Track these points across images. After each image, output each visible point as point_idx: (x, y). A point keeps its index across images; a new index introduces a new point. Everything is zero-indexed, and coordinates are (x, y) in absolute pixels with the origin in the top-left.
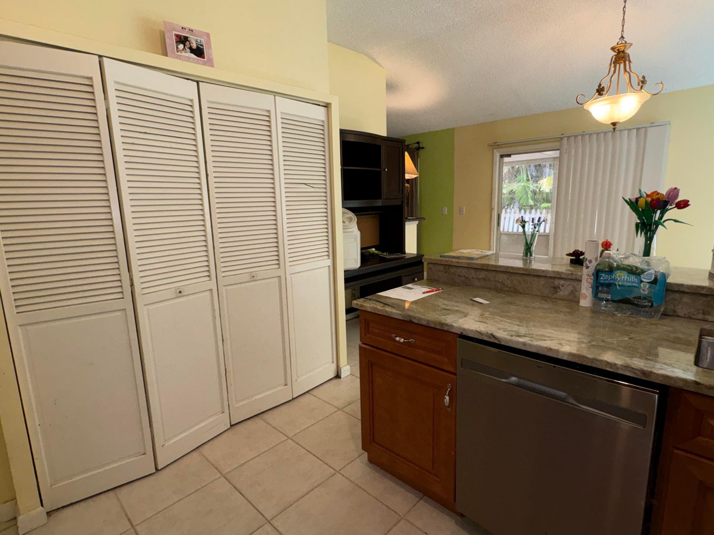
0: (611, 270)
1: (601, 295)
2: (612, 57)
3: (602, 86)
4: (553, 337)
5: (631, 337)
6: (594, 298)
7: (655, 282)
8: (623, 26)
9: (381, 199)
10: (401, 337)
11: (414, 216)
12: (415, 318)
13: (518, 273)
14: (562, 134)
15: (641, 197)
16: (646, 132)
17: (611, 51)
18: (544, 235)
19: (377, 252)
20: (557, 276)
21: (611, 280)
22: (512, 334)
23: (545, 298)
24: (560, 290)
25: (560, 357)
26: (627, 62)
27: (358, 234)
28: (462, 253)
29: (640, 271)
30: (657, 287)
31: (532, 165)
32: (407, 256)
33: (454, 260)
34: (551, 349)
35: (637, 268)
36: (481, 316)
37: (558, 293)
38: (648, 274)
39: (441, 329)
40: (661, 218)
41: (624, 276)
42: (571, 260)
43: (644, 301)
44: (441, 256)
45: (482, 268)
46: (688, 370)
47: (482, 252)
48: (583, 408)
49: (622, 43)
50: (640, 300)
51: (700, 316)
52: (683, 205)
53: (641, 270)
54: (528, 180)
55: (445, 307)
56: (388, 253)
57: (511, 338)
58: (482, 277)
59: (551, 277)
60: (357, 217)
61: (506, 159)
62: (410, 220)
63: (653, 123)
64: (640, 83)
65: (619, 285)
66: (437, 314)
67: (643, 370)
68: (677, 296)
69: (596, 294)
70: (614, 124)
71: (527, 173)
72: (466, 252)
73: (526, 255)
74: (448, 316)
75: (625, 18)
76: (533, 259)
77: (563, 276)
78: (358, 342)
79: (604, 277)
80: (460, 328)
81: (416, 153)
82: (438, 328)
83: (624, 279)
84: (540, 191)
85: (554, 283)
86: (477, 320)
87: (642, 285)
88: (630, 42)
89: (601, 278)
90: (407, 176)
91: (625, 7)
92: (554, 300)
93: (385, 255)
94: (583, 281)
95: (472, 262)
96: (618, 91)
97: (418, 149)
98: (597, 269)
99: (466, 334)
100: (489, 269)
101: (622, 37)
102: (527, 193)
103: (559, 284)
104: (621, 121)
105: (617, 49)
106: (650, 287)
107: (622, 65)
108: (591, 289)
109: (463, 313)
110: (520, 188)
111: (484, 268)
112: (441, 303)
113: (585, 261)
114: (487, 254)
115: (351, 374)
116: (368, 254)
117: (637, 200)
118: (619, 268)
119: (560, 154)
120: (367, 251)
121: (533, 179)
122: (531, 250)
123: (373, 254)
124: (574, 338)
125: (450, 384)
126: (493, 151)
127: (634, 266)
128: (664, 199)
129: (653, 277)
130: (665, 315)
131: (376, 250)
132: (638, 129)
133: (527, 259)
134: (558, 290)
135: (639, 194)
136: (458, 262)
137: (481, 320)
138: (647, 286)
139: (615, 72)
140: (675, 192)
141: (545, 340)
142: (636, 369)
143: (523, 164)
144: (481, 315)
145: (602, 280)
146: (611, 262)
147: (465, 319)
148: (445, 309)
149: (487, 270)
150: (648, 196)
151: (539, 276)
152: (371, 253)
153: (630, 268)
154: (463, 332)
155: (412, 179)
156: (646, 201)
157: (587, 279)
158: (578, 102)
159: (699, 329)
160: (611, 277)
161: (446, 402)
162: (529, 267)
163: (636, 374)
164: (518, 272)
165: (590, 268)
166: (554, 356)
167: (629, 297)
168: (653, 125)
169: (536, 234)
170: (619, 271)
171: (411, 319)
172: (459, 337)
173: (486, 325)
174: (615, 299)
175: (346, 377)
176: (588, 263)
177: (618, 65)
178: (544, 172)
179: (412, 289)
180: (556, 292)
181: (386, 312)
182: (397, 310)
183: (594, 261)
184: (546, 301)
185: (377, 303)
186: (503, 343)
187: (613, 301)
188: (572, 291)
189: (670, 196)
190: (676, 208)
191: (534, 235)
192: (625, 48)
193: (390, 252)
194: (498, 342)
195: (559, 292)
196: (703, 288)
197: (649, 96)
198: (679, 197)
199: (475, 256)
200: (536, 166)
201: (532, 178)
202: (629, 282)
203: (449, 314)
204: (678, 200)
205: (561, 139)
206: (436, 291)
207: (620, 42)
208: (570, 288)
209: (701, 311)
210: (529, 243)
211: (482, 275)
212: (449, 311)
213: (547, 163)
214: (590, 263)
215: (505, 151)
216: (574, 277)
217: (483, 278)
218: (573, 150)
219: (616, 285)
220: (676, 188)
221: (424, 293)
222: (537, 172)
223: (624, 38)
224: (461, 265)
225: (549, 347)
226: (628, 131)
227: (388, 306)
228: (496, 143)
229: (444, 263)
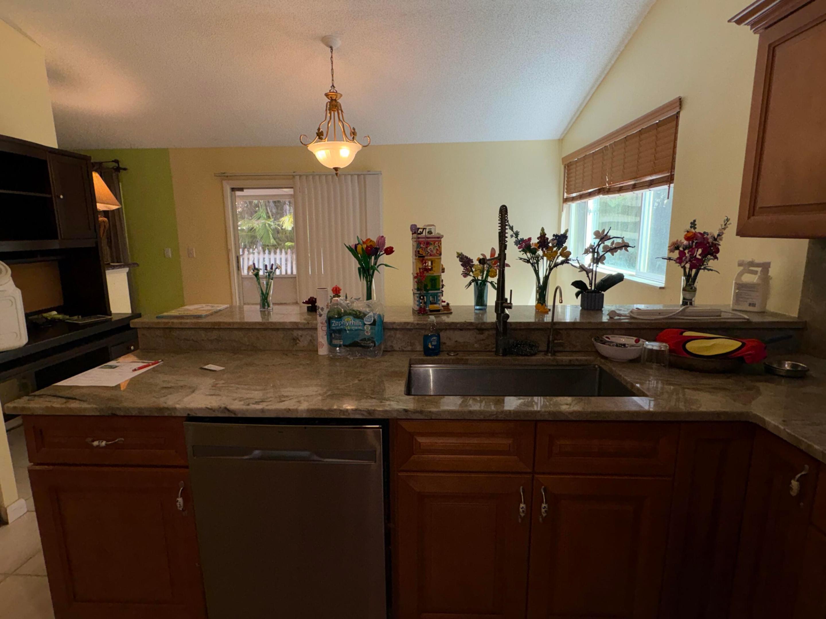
0: (340, 316)
1: (335, 342)
2: (327, 103)
3: (321, 130)
4: (291, 396)
5: (360, 379)
6: (329, 346)
7: (374, 323)
8: (332, 75)
9: (57, 238)
10: (100, 439)
11: (122, 260)
12: (119, 409)
13: (255, 329)
14: (294, 172)
15: (359, 244)
16: (364, 178)
17: (325, 97)
18: (291, 278)
19: (60, 316)
20: (295, 327)
21: (341, 325)
22: (248, 403)
23: (285, 352)
24: (299, 340)
25: (299, 416)
26: (340, 111)
27: (17, 294)
28: (188, 310)
29: (362, 314)
30: (376, 328)
31: (271, 201)
32: (115, 318)
33: (175, 321)
34: (289, 409)
35: (360, 312)
36: (214, 388)
37: (298, 345)
38: (369, 317)
39: (160, 415)
40: (375, 264)
41: (351, 321)
42: (308, 307)
43: (368, 342)
44: (157, 317)
45: (213, 327)
46: (400, 400)
47: (212, 307)
48: (327, 462)
49: (333, 92)
50: (365, 342)
51: (409, 348)
52: (389, 251)
53: (364, 313)
54: (269, 217)
55: (165, 386)
56: (80, 317)
57: (248, 407)
58: (215, 337)
59: (289, 329)
60: (10, 267)
61: (238, 193)
62: (114, 267)
63: (369, 171)
64: (352, 134)
65: (348, 330)
66: (154, 397)
67: (369, 410)
68: (392, 332)
69: (330, 343)
70: (336, 169)
71: (267, 209)
72: (192, 309)
73: (264, 307)
74: (169, 396)
75: (333, 68)
76: (271, 310)
77: (300, 326)
78: (26, 463)
79: (335, 324)
80: (185, 409)
81: (114, 174)
82: (156, 415)
83: (351, 323)
84: (282, 229)
85: (292, 334)
86: (207, 394)
87: (365, 328)
88: (341, 93)
89: (333, 325)
90: (100, 207)
91: (332, 57)
92: (295, 353)
93: (76, 319)
94: (318, 329)
95: (200, 321)
96: (335, 138)
97: (118, 169)
98: (329, 316)
99: (194, 415)
100: (222, 327)
101: (333, 86)
102: (268, 231)
103: (298, 335)
104: (341, 167)
105: (330, 96)
106: (371, 329)
107: (336, 113)
108: (326, 337)
109: (190, 388)
110: (261, 225)
111: (216, 327)
112: (161, 379)
113: (318, 309)
114: (219, 309)
115: (28, 511)
116: (44, 320)
117: (356, 246)
118: (346, 314)
119: (294, 192)
120: (40, 316)
121: (274, 216)
122: (268, 300)
123: (53, 321)
124: (313, 391)
125: (182, 482)
126: (222, 183)
127: (357, 310)
128: (376, 247)
129: (373, 319)
130: (386, 351)
131: (59, 313)
132: (359, 175)
133: (264, 311)
134: (298, 341)
135: (357, 241)
136: (181, 323)
137: (212, 392)
138: (369, 328)
139: (330, 118)
140: (382, 239)
141: (284, 401)
142: (364, 411)
143: (262, 200)
144: (213, 386)
145: (334, 327)
146: (339, 308)
147: (193, 395)
148: (166, 388)
149: (219, 329)
150: (364, 243)
151: (278, 329)
152: (49, 318)
153: (355, 313)
154: (190, 413)
155: (113, 211)
156: (362, 248)
157: (322, 327)
158: (302, 142)
159: (409, 359)
160: (340, 323)
161: (178, 506)
162: (268, 319)
163: (363, 415)
164: (254, 327)
165: (323, 316)
166: (294, 416)
167: (357, 340)
168: (369, 173)
169: (271, 282)
170: (346, 317)
171: (114, 412)
172: (186, 421)
173: (219, 398)
174: (347, 344)
175: (16, 520)
176: (320, 311)
177: (332, 113)
178: (284, 210)
179: (116, 367)
180: (296, 344)
181: (70, 409)
182: (89, 404)
183: (325, 308)
184: (287, 355)
185: (55, 400)
186: (239, 416)
187: (345, 346)
188: (311, 340)
189: (379, 244)
190: (385, 254)
191: (269, 284)
192: (336, 97)
193: (85, 314)
194: (233, 416)
195: (299, 343)
196: (408, 323)
197: (360, 147)
198: (386, 244)
199: (204, 313)
200: (275, 202)
201: (272, 215)
202: (356, 326)
203: (171, 394)
204: (386, 247)
205: (294, 176)
206: (153, 364)
207: (332, 91)
208: (309, 338)
209: (409, 344)
210: (264, 292)
211: (214, 335)
212: (171, 390)
213: (287, 200)
214: (322, 311)
215: (237, 184)
216: (310, 326)
217: (216, 339)
218: (306, 189)
219: (346, 330)
220: (382, 237)
221: (135, 370)
222: (277, 208)
223: (335, 87)
224: (187, 327)
225: (288, 408)
226: (351, 176)
227: (74, 401)
228: (224, 173)
229: (162, 326)
